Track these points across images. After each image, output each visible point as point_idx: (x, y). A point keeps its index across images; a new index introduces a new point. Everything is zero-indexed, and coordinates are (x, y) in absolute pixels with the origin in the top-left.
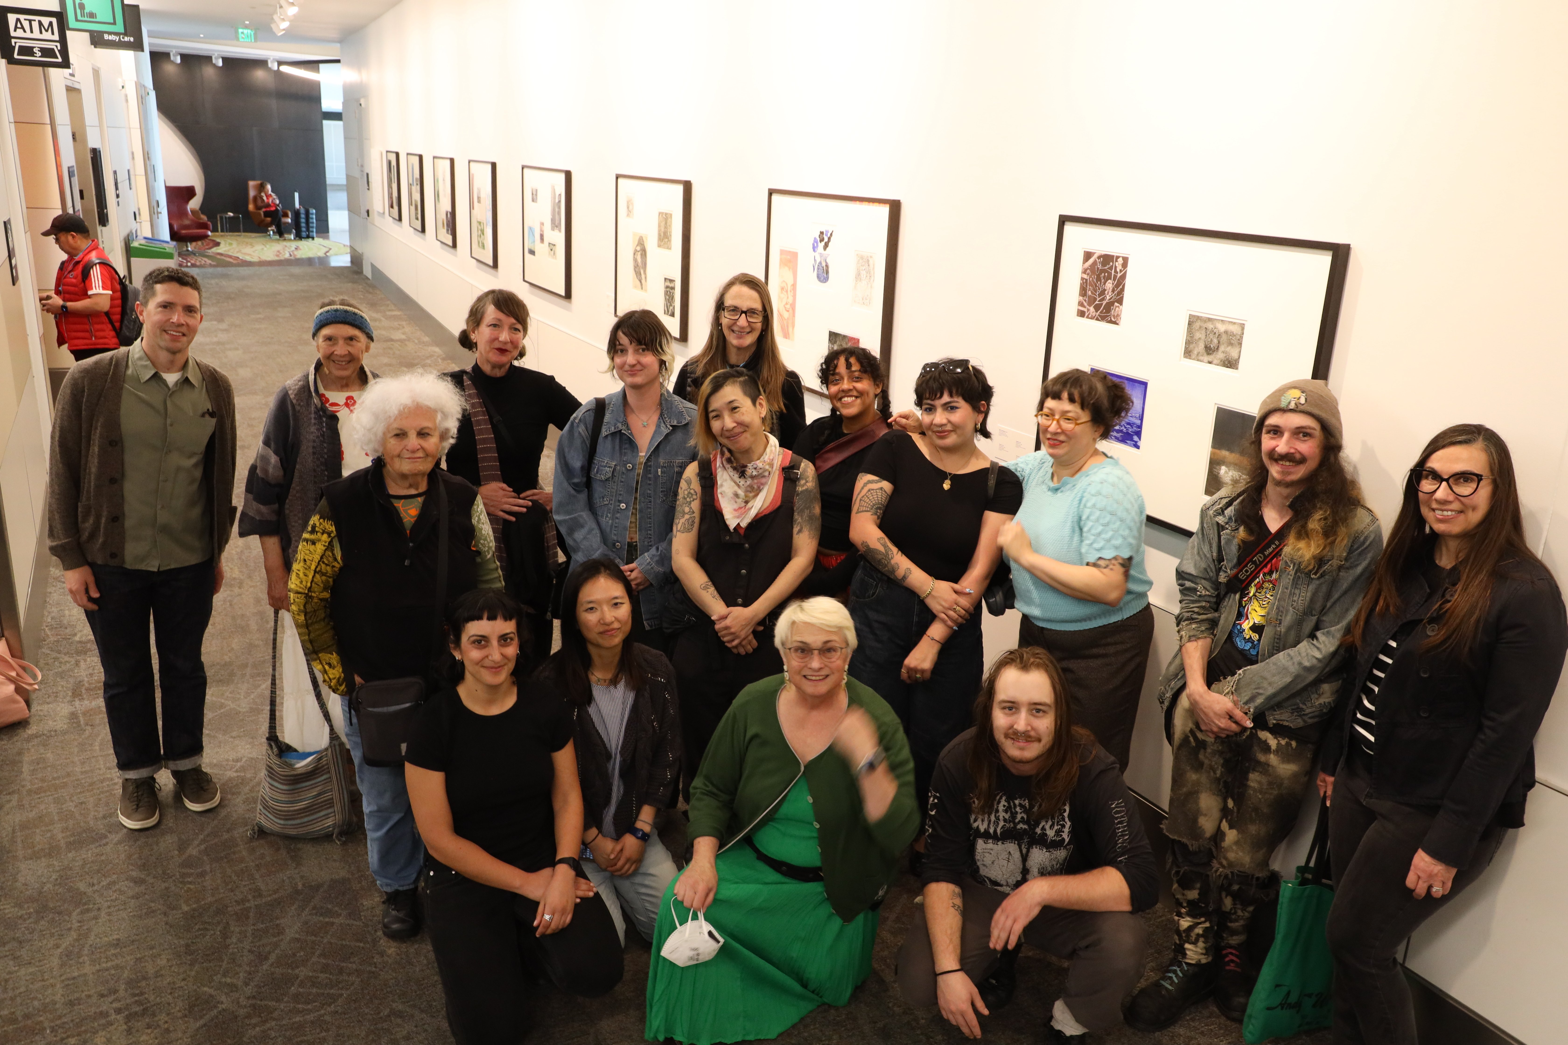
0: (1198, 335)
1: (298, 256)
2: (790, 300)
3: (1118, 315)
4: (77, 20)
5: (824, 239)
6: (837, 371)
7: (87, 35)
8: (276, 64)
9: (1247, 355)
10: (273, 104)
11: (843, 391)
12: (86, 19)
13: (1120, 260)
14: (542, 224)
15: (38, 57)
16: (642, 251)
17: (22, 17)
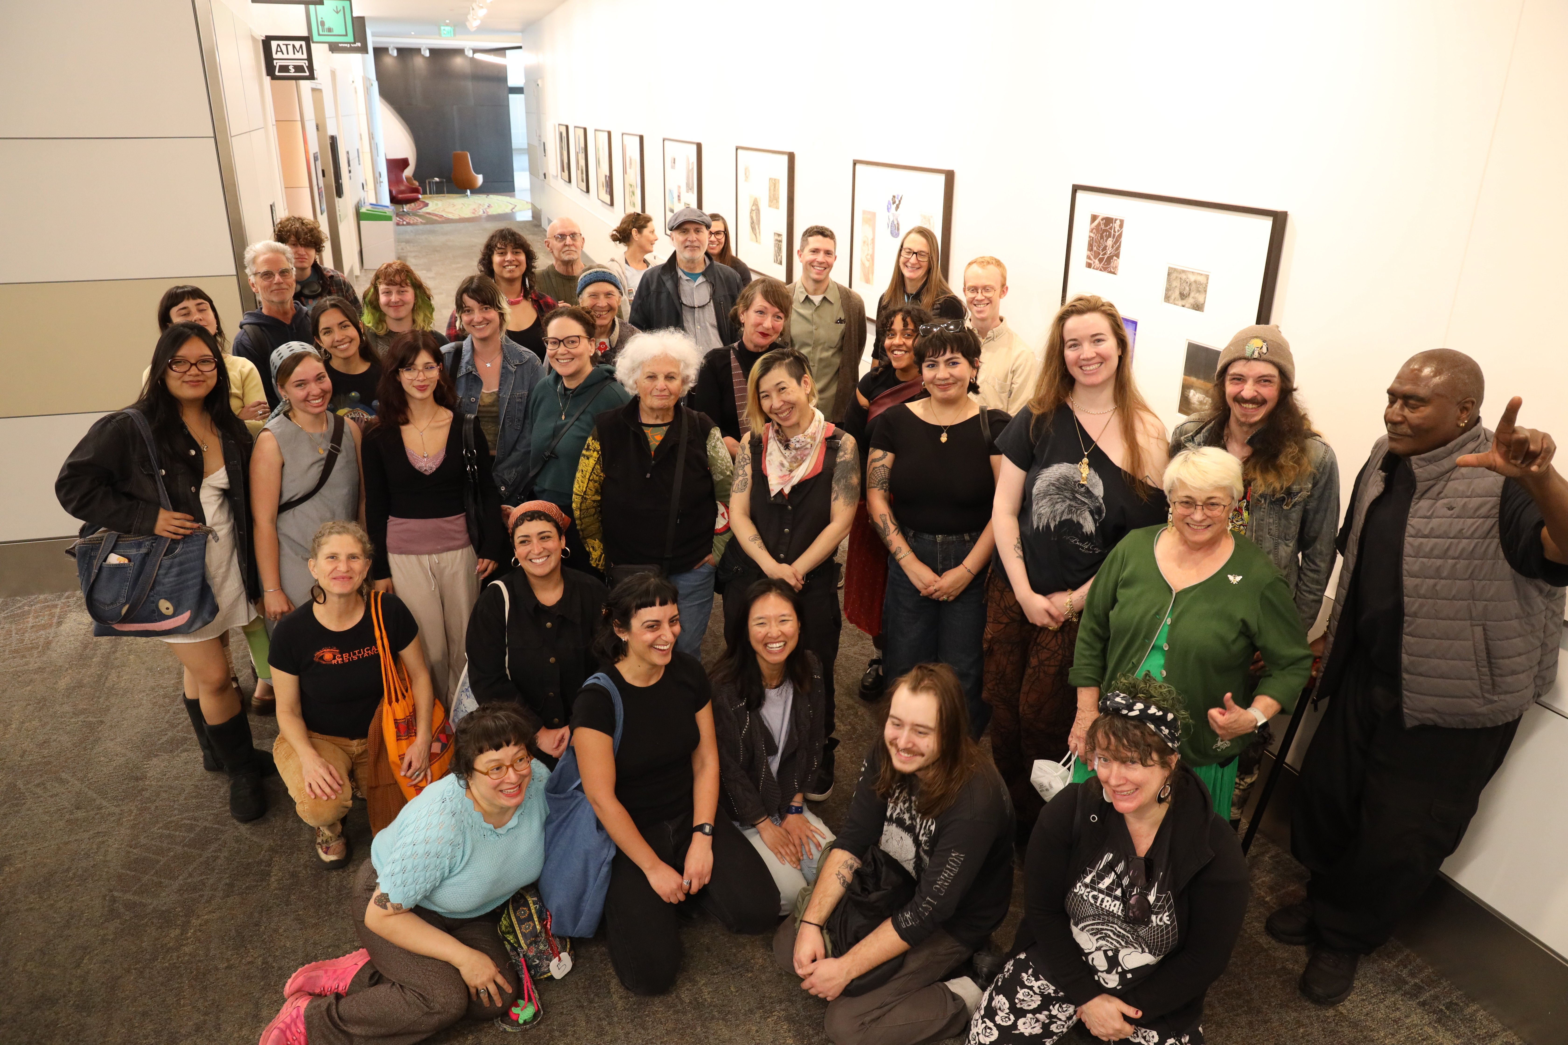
0: (1175, 284)
1: (490, 213)
2: (870, 252)
3: (1116, 267)
4: (319, 35)
5: (896, 202)
6: (893, 327)
7: (327, 46)
8: (471, 52)
9: (1211, 300)
10: (469, 85)
11: (895, 345)
12: (326, 33)
13: (1118, 222)
14: (679, 187)
15: (292, 73)
16: (756, 209)
17: (281, 43)
